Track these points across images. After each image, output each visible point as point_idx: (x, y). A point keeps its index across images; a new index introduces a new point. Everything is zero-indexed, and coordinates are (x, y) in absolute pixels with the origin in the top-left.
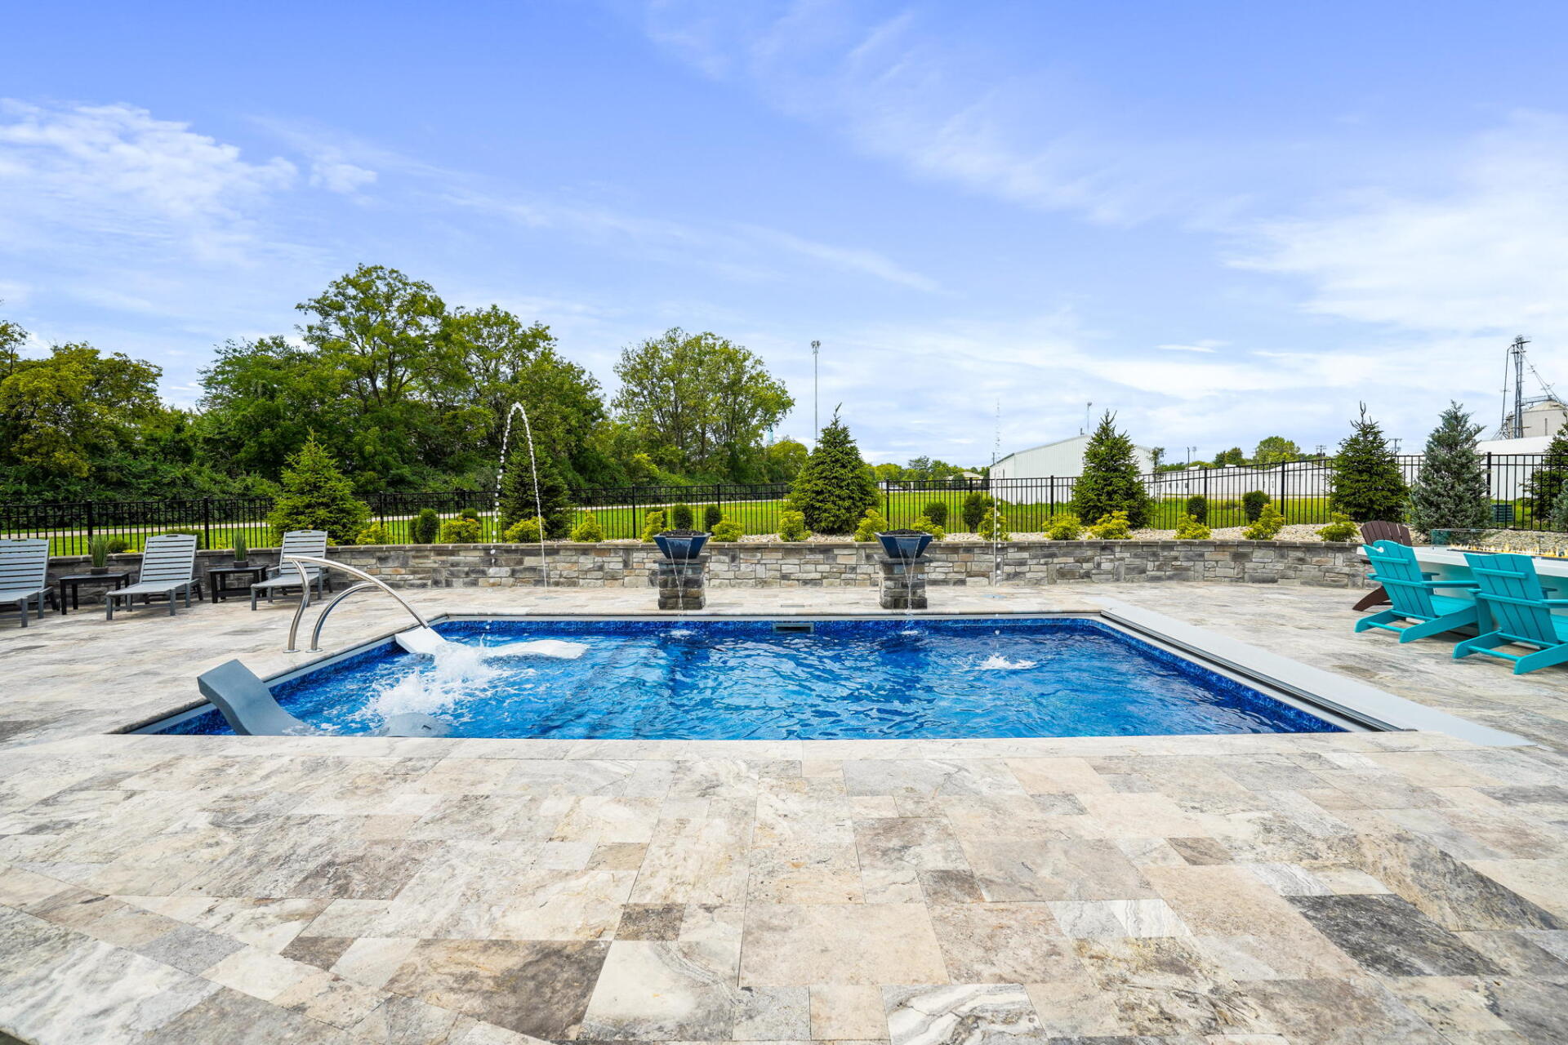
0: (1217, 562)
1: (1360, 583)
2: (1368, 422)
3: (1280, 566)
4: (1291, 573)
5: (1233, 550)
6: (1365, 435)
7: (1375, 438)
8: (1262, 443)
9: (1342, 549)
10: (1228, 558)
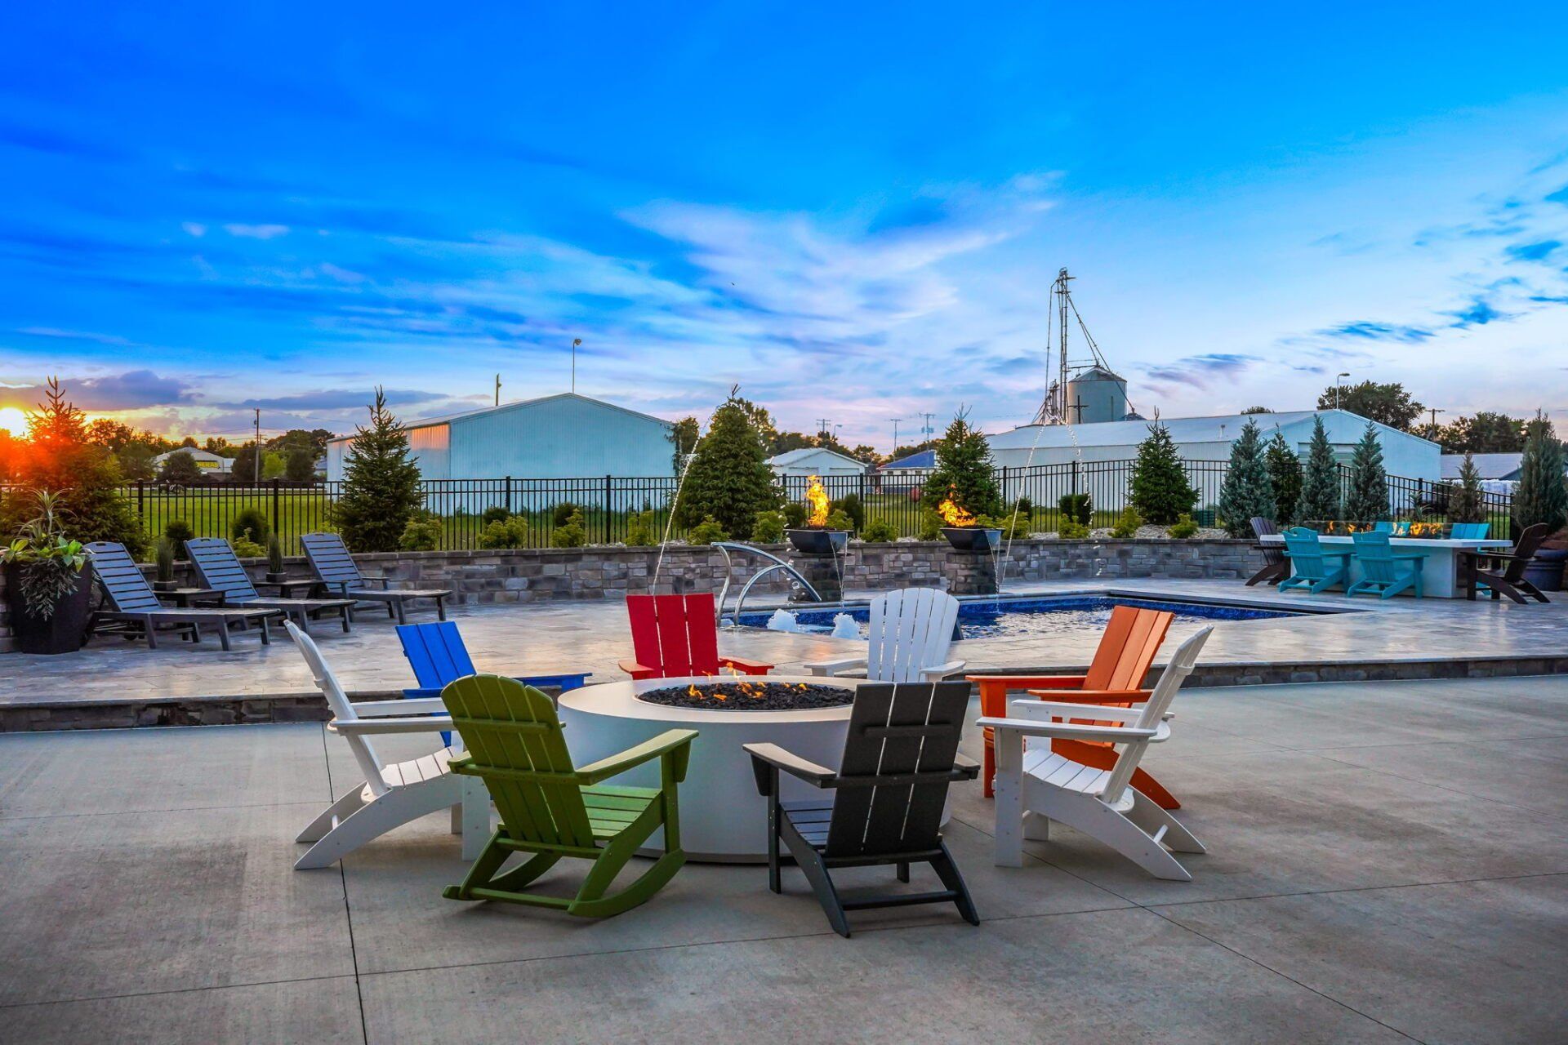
2: (1160, 426)
3: (1153, 562)
6: (1158, 438)
7: (1166, 443)
10: (1115, 555)
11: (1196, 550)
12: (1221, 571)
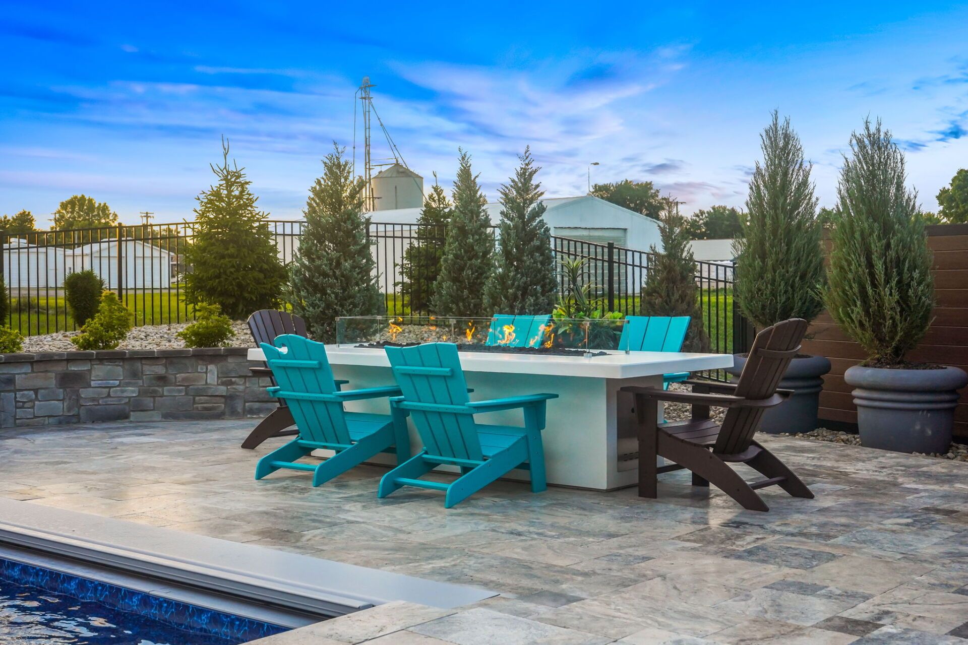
0: (36, 391)
1: (240, 410)
2: (232, 168)
3: (132, 391)
4: (148, 401)
5: (60, 368)
6: (229, 185)
7: (242, 192)
8: (64, 206)
9: (216, 358)
10: (53, 383)
11: (211, 367)
12: (256, 405)
